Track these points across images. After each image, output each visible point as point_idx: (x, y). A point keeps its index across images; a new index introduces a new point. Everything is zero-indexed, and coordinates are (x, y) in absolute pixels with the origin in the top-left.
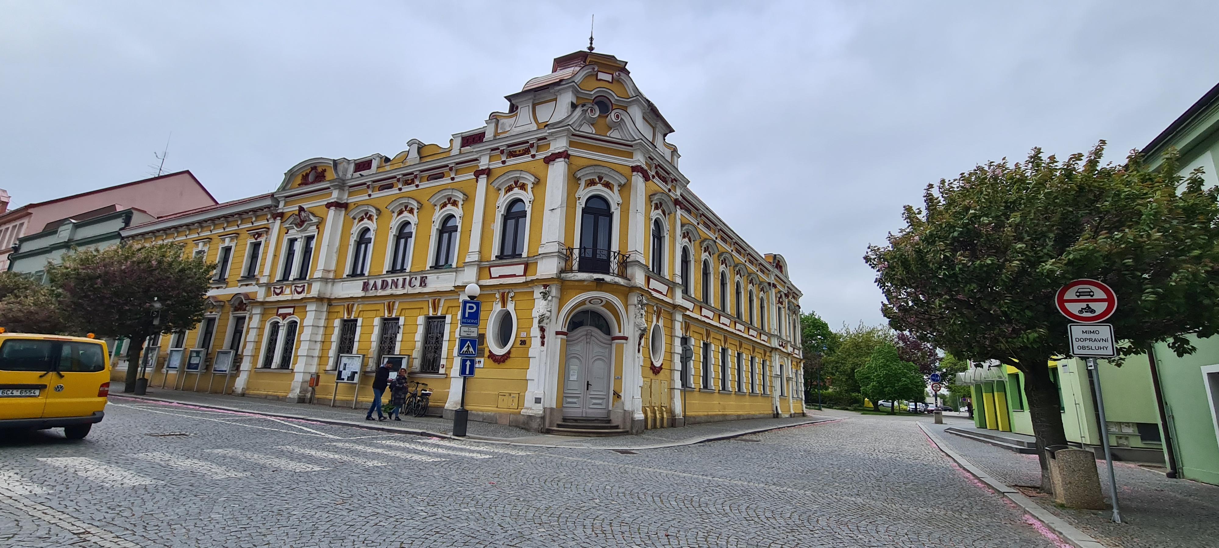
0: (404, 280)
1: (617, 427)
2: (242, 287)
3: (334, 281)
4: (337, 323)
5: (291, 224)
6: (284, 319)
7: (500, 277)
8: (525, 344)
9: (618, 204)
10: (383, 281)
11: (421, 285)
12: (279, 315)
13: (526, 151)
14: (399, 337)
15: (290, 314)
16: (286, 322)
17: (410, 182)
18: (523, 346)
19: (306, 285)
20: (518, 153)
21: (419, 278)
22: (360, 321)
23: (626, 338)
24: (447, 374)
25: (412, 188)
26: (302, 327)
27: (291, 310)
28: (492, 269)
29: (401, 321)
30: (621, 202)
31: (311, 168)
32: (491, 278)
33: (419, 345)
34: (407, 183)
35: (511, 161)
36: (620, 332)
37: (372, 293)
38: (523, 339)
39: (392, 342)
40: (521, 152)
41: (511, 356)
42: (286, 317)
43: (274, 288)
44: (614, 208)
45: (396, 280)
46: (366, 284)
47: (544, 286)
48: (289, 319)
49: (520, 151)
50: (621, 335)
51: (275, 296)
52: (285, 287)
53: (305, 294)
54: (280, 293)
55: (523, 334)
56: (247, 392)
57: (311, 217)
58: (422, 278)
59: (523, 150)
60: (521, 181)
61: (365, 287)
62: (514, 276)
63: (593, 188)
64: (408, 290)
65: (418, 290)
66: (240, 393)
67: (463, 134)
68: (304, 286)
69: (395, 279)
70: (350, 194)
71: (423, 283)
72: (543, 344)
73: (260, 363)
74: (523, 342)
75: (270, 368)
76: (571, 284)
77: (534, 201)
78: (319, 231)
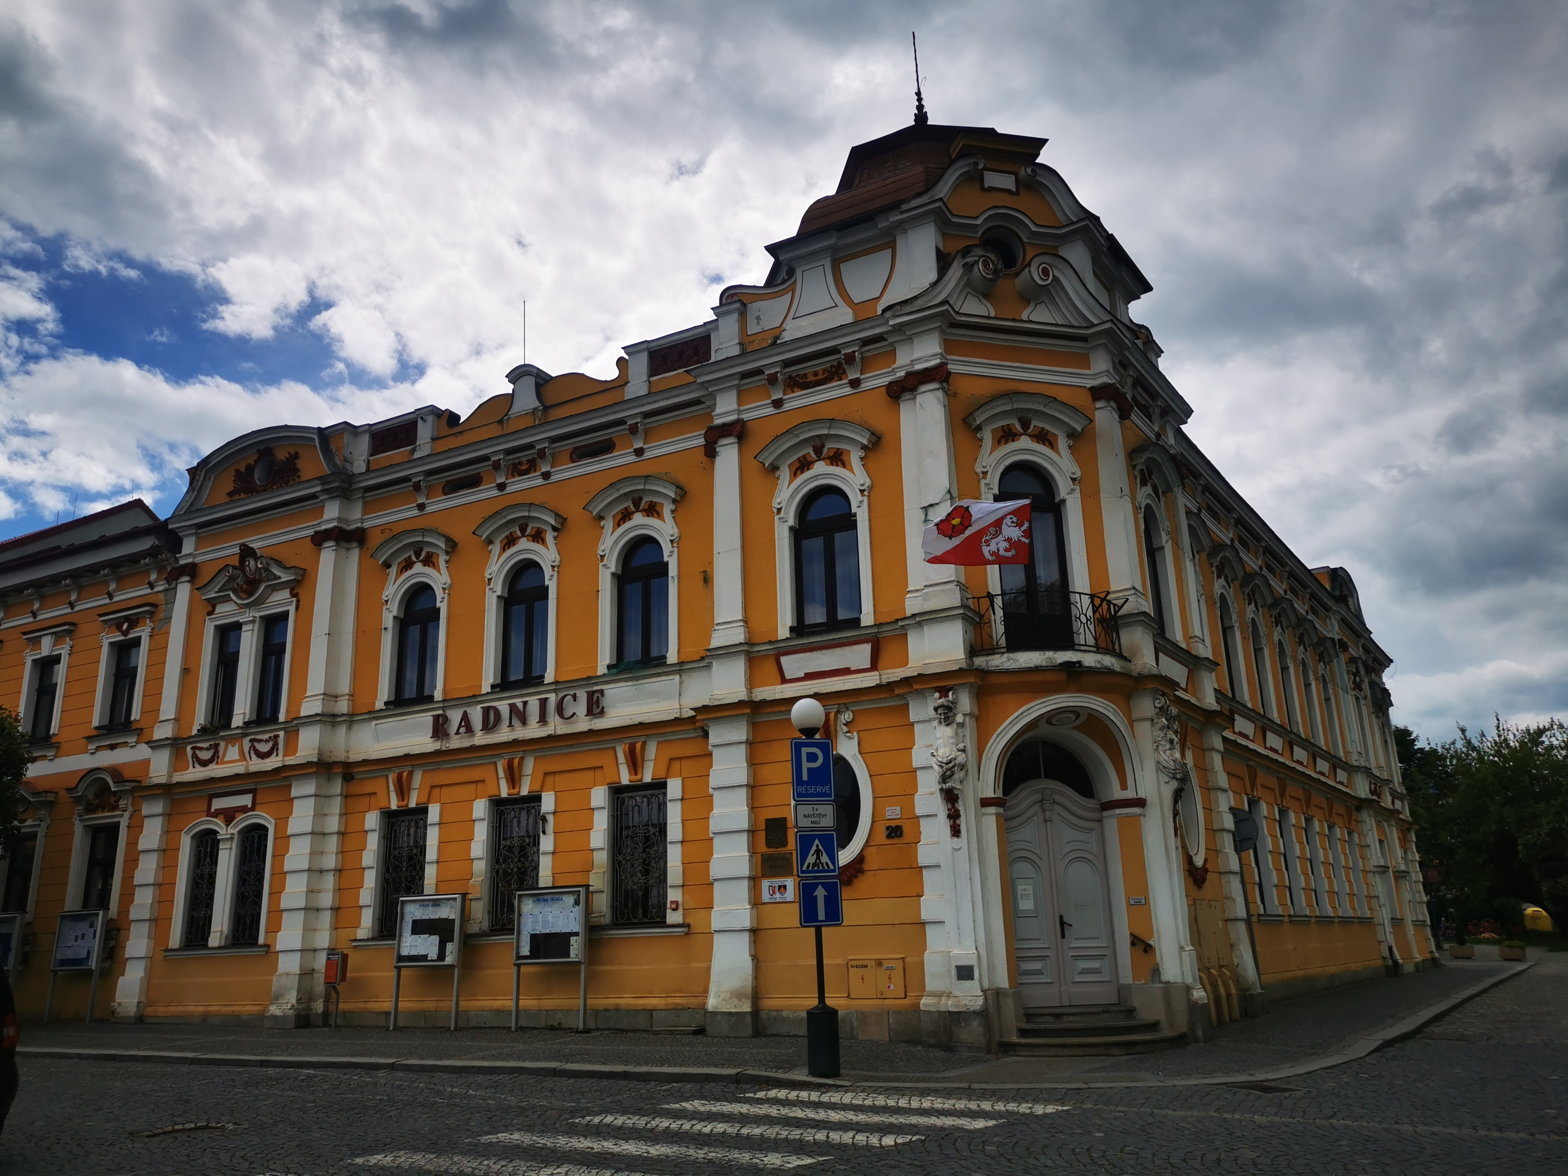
0: (543, 703)
1: (1154, 1026)
2: (99, 753)
3: (351, 719)
4: (372, 820)
5: (220, 591)
6: (228, 821)
7: (809, 676)
8: (901, 835)
9: (1074, 480)
10: (486, 711)
11: (590, 712)
12: (217, 813)
13: (835, 373)
14: (547, 843)
15: (244, 809)
16: (234, 829)
17: (524, 467)
18: (895, 841)
19: (281, 734)
20: (811, 378)
21: (582, 695)
22: (434, 813)
23: (1140, 803)
24: (688, 926)
25: (533, 481)
26: (283, 839)
27: (246, 800)
28: (784, 660)
29: (548, 803)
30: (1078, 474)
31: (258, 451)
32: (784, 681)
33: (602, 858)
34: (517, 470)
35: (798, 400)
36: (1124, 787)
37: (455, 743)
38: (893, 824)
39: (525, 856)
40: (820, 377)
41: (866, 867)
42: (233, 818)
43: (193, 748)
44: (1063, 487)
45: (520, 706)
46: (441, 720)
47: (940, 692)
48: (242, 822)
49: (816, 374)
50: (1129, 794)
51: (199, 768)
52: (222, 744)
53: (280, 758)
54: (211, 761)
55: (893, 812)
56: (150, 1011)
57: (277, 571)
58: (591, 695)
59: (825, 370)
60: (831, 445)
61: (439, 729)
62: (846, 672)
63: (1012, 446)
64: (556, 726)
65: (583, 724)
66: (132, 1014)
67: (651, 345)
68: (277, 736)
69: (518, 702)
70: (367, 508)
71: (595, 708)
72: (956, 832)
73: (175, 938)
74: (895, 832)
75: (205, 946)
76: (1006, 679)
77: (871, 489)
78: (298, 602)
